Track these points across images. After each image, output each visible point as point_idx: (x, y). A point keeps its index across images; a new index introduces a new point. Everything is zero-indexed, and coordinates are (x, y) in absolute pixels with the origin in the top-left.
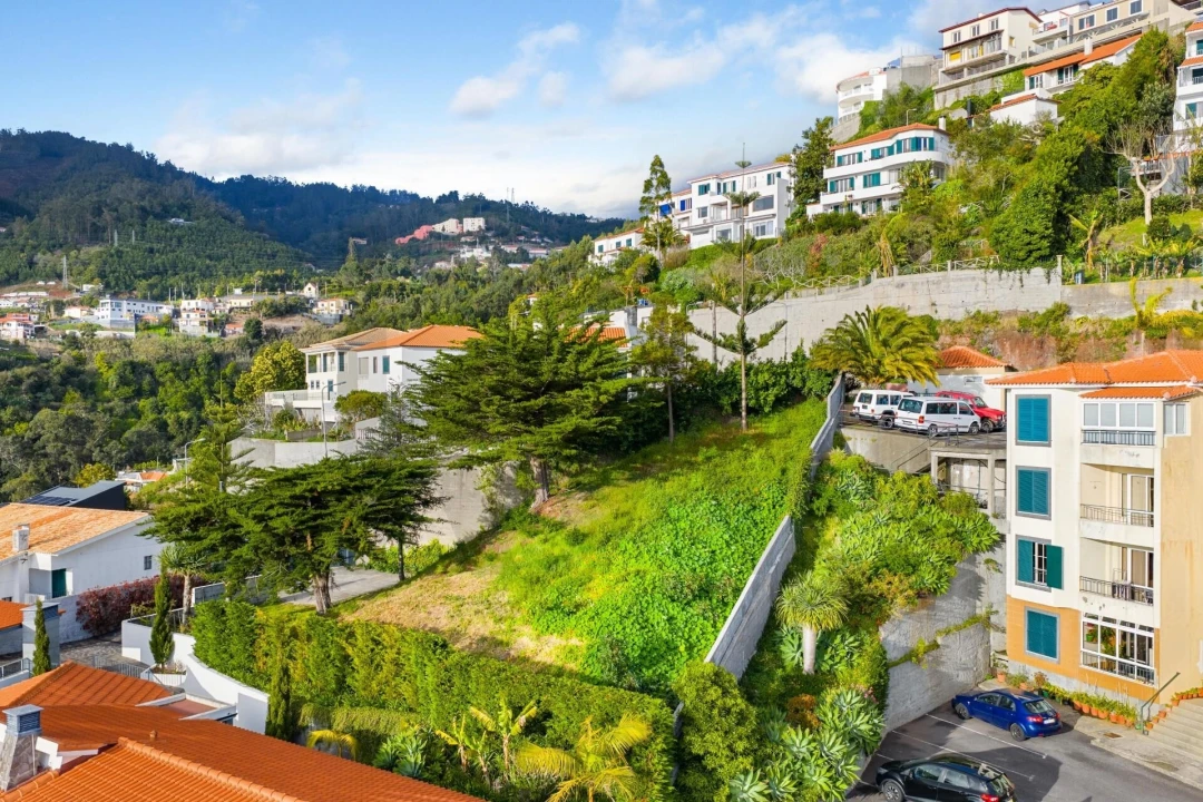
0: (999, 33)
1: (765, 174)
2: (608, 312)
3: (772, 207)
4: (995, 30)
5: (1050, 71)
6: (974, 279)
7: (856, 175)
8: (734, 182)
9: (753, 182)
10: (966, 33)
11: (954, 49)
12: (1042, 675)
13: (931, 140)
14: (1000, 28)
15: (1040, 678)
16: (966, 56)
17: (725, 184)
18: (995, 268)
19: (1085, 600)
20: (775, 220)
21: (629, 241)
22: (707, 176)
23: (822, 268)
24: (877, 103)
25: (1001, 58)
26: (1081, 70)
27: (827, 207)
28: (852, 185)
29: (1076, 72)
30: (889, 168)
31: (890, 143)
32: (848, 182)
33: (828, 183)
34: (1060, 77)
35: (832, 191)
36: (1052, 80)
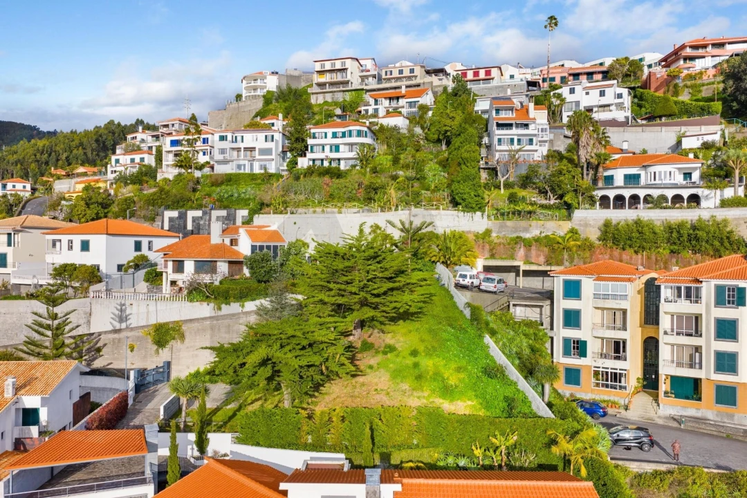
0: (346, 69)
1: (264, 135)
2: (186, 210)
3: (271, 155)
4: (344, 67)
5: (385, 98)
6: (453, 215)
7: (326, 145)
8: (242, 137)
9: (255, 139)
10: (328, 66)
11: (321, 72)
12: (572, 393)
13: (366, 132)
14: (346, 67)
15: (572, 395)
16: (326, 78)
17: (236, 137)
18: (462, 211)
19: (595, 361)
20: (273, 163)
21: (142, 159)
22: (175, 120)
23: (332, 197)
24: (273, 92)
25: (347, 83)
26: (400, 100)
27: (310, 159)
28: (323, 150)
29: (398, 101)
30: (345, 144)
31: (343, 130)
32: (321, 147)
33: (309, 147)
34: (390, 102)
35: (312, 151)
36: (386, 103)
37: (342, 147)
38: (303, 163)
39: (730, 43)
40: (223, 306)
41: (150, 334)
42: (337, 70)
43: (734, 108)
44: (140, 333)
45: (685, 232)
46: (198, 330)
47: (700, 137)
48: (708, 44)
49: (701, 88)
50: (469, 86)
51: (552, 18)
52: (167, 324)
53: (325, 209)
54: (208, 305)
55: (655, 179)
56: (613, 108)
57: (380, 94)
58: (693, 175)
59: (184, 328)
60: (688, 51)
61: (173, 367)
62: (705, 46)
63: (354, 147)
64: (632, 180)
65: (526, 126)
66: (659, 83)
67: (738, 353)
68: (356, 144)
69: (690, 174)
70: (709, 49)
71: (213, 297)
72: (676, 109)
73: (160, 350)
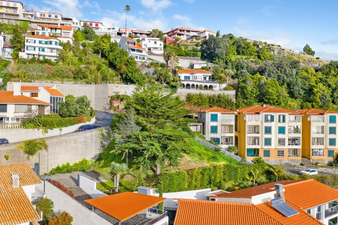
5: (49, 28)
7: (36, 47)
10: (5, 4)
13: (59, 43)
14: (17, 7)
16: (4, 11)
25: (18, 15)
26: (57, 30)
27: (26, 54)
28: (35, 49)
29: (56, 30)
30: (48, 48)
31: (46, 40)
32: (33, 48)
33: (26, 47)
34: (51, 30)
35: (27, 49)
36: (49, 30)
37: (46, 50)
38: (23, 55)
39: (192, 31)
40: (49, 130)
41: (21, 147)
42: (11, 7)
43: (205, 55)
44: (14, 147)
45: (215, 99)
46: (57, 143)
47: (200, 65)
48: (185, 30)
49: (188, 46)
50: (94, 30)
51: (127, 6)
52: (35, 140)
53: (53, 82)
54: (39, 130)
55: (195, 79)
56: (159, 49)
57: (45, 25)
58: (207, 78)
59: (47, 142)
60: (179, 31)
61: (41, 166)
62: (184, 31)
63: (53, 50)
64: (187, 78)
65: (141, 51)
66: (170, 42)
67: (271, 138)
68: (54, 49)
69: (206, 78)
70: (185, 32)
71: (41, 125)
72: (184, 53)
73: (30, 157)
